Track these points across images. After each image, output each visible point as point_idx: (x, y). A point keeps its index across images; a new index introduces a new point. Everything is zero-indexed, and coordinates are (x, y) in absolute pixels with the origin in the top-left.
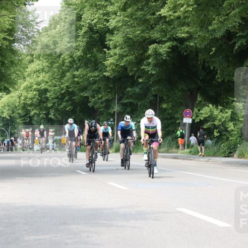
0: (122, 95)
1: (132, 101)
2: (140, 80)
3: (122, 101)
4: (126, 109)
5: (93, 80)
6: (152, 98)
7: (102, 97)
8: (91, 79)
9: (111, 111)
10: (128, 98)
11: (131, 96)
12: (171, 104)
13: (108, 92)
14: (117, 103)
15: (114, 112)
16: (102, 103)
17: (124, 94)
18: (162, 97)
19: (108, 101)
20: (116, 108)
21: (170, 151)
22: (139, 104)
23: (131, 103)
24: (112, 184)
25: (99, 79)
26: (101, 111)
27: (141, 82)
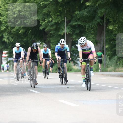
0: (70, 18)
1: (80, 23)
2: (88, 4)
3: (70, 23)
4: (74, 31)
5: (43, 4)
6: (99, 20)
7: (52, 20)
8: (41, 3)
9: (61, 33)
10: (76, 21)
11: (79, 19)
12: (117, 25)
13: (58, 16)
14: (67, 26)
15: (64, 34)
16: (52, 26)
17: (72, 17)
18: (108, 19)
19: (57, 24)
20: (66, 30)
21: (117, 70)
22: (87, 26)
23: (79, 25)
24: (62, 101)
25: (49, 3)
26: (51, 34)
27: (88, 6)
